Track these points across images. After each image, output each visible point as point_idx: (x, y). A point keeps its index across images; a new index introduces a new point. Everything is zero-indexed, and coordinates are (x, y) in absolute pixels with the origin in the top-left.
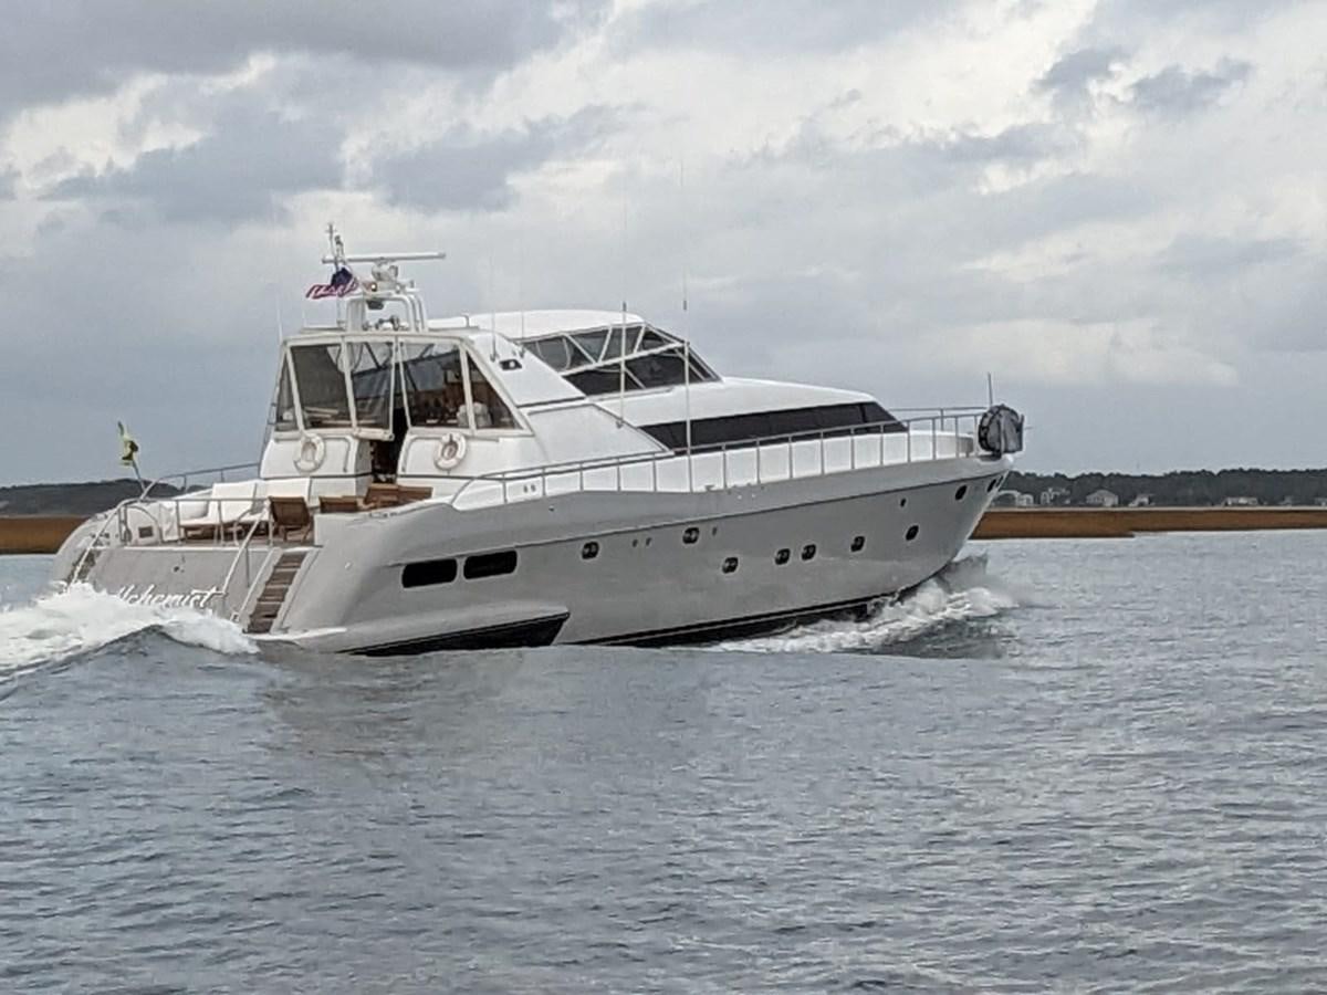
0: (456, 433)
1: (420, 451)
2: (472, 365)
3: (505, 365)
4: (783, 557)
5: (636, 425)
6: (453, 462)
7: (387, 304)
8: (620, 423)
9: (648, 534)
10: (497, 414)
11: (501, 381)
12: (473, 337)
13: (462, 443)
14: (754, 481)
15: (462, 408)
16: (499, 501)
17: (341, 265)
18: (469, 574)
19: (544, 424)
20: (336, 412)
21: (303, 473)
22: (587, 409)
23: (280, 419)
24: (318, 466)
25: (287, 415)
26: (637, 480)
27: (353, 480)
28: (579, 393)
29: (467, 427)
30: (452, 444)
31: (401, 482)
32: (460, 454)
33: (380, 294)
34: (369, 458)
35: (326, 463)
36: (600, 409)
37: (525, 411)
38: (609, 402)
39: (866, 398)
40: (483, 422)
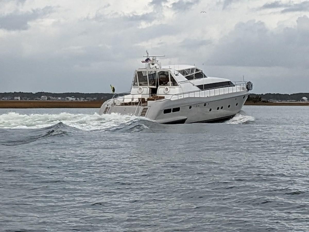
0: (168, 87)
1: (161, 90)
2: (171, 75)
3: (176, 75)
4: (218, 109)
5: (196, 85)
6: (167, 92)
7: (155, 64)
8: (194, 85)
9: (199, 104)
10: (174, 83)
11: (176, 78)
12: (171, 70)
13: (169, 89)
14: (214, 95)
15: (168, 83)
16: (177, 99)
17: (148, 58)
18: (173, 111)
19: (182, 85)
20: (144, 83)
21: (140, 94)
22: (188, 83)
23: (134, 84)
24: (142, 92)
25: (136, 83)
26: (197, 95)
27: (148, 95)
28: (187, 80)
29: (169, 86)
30: (167, 89)
31: (157, 95)
32: (168, 90)
33: (154, 62)
34: (151, 91)
35: (143, 92)
36: (190, 83)
37: (179, 83)
38: (192, 81)
39: (229, 80)
40: (172, 85)
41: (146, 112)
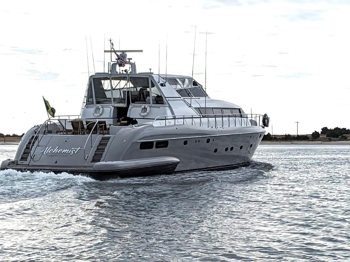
0: (146, 106)
1: (134, 111)
2: (152, 83)
3: (161, 85)
4: (227, 150)
5: (194, 107)
8: (190, 106)
9: (199, 139)
12: (153, 76)
13: (148, 109)
14: (221, 127)
15: (148, 98)
16: (164, 125)
18: (157, 147)
21: (96, 118)
22: (181, 101)
25: (91, 100)
27: (112, 119)
28: (179, 96)
29: (149, 103)
30: (145, 108)
32: (148, 112)
34: (116, 113)
35: (103, 114)
36: (185, 101)
37: (167, 99)
38: (188, 99)
40: (155, 102)
41: (106, 144)
